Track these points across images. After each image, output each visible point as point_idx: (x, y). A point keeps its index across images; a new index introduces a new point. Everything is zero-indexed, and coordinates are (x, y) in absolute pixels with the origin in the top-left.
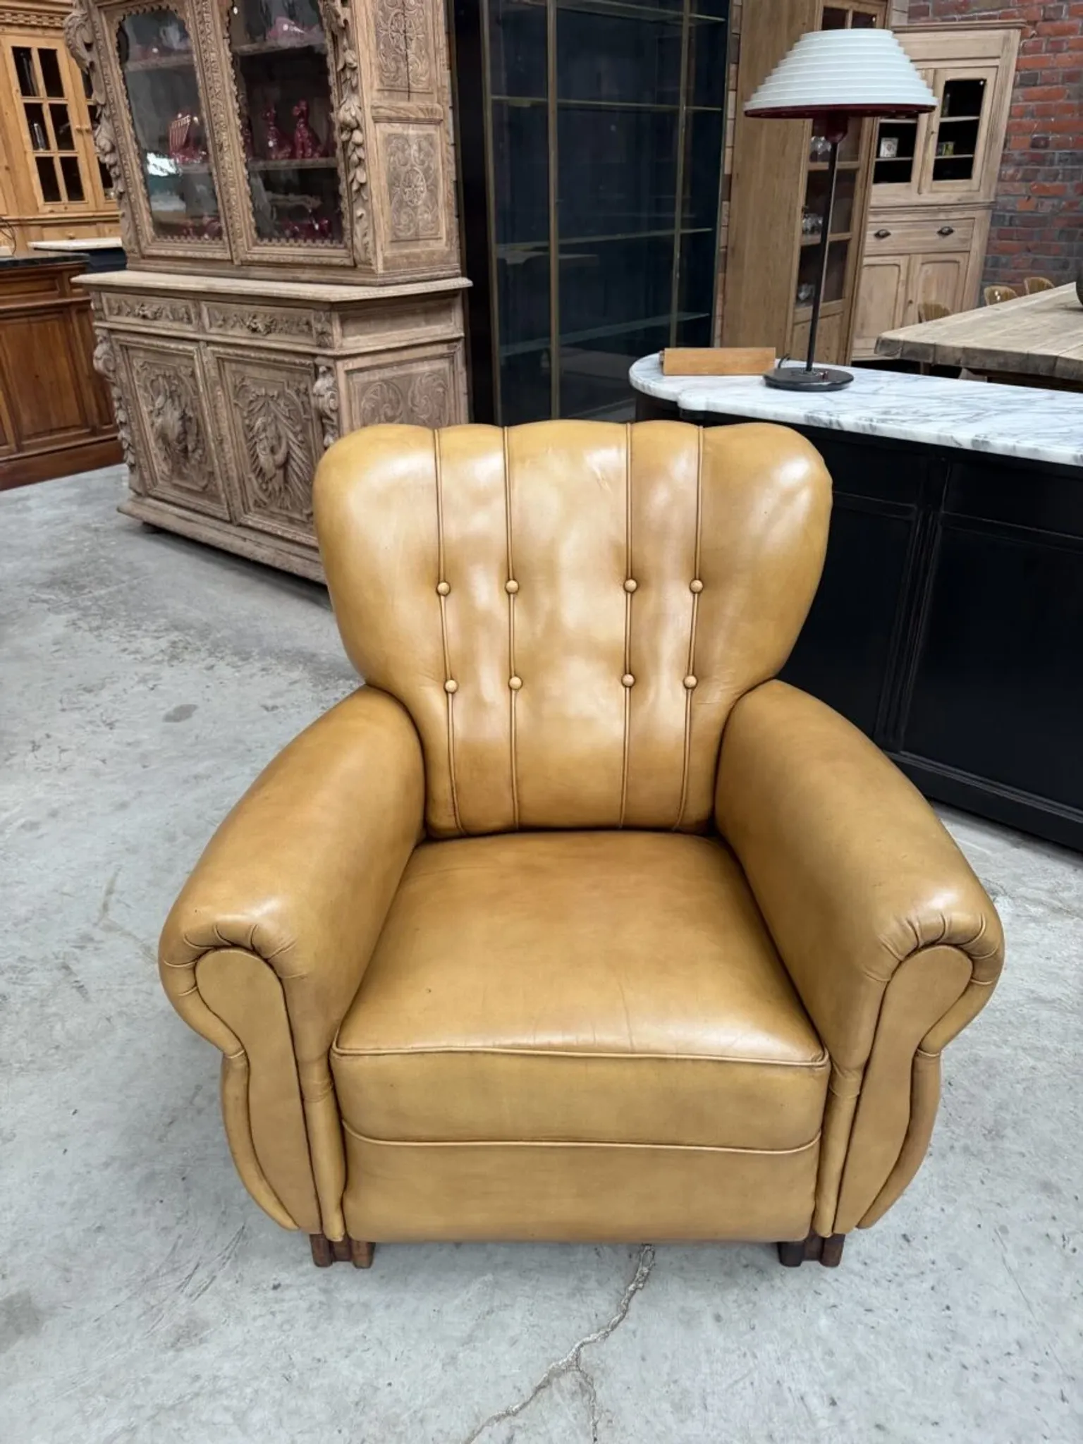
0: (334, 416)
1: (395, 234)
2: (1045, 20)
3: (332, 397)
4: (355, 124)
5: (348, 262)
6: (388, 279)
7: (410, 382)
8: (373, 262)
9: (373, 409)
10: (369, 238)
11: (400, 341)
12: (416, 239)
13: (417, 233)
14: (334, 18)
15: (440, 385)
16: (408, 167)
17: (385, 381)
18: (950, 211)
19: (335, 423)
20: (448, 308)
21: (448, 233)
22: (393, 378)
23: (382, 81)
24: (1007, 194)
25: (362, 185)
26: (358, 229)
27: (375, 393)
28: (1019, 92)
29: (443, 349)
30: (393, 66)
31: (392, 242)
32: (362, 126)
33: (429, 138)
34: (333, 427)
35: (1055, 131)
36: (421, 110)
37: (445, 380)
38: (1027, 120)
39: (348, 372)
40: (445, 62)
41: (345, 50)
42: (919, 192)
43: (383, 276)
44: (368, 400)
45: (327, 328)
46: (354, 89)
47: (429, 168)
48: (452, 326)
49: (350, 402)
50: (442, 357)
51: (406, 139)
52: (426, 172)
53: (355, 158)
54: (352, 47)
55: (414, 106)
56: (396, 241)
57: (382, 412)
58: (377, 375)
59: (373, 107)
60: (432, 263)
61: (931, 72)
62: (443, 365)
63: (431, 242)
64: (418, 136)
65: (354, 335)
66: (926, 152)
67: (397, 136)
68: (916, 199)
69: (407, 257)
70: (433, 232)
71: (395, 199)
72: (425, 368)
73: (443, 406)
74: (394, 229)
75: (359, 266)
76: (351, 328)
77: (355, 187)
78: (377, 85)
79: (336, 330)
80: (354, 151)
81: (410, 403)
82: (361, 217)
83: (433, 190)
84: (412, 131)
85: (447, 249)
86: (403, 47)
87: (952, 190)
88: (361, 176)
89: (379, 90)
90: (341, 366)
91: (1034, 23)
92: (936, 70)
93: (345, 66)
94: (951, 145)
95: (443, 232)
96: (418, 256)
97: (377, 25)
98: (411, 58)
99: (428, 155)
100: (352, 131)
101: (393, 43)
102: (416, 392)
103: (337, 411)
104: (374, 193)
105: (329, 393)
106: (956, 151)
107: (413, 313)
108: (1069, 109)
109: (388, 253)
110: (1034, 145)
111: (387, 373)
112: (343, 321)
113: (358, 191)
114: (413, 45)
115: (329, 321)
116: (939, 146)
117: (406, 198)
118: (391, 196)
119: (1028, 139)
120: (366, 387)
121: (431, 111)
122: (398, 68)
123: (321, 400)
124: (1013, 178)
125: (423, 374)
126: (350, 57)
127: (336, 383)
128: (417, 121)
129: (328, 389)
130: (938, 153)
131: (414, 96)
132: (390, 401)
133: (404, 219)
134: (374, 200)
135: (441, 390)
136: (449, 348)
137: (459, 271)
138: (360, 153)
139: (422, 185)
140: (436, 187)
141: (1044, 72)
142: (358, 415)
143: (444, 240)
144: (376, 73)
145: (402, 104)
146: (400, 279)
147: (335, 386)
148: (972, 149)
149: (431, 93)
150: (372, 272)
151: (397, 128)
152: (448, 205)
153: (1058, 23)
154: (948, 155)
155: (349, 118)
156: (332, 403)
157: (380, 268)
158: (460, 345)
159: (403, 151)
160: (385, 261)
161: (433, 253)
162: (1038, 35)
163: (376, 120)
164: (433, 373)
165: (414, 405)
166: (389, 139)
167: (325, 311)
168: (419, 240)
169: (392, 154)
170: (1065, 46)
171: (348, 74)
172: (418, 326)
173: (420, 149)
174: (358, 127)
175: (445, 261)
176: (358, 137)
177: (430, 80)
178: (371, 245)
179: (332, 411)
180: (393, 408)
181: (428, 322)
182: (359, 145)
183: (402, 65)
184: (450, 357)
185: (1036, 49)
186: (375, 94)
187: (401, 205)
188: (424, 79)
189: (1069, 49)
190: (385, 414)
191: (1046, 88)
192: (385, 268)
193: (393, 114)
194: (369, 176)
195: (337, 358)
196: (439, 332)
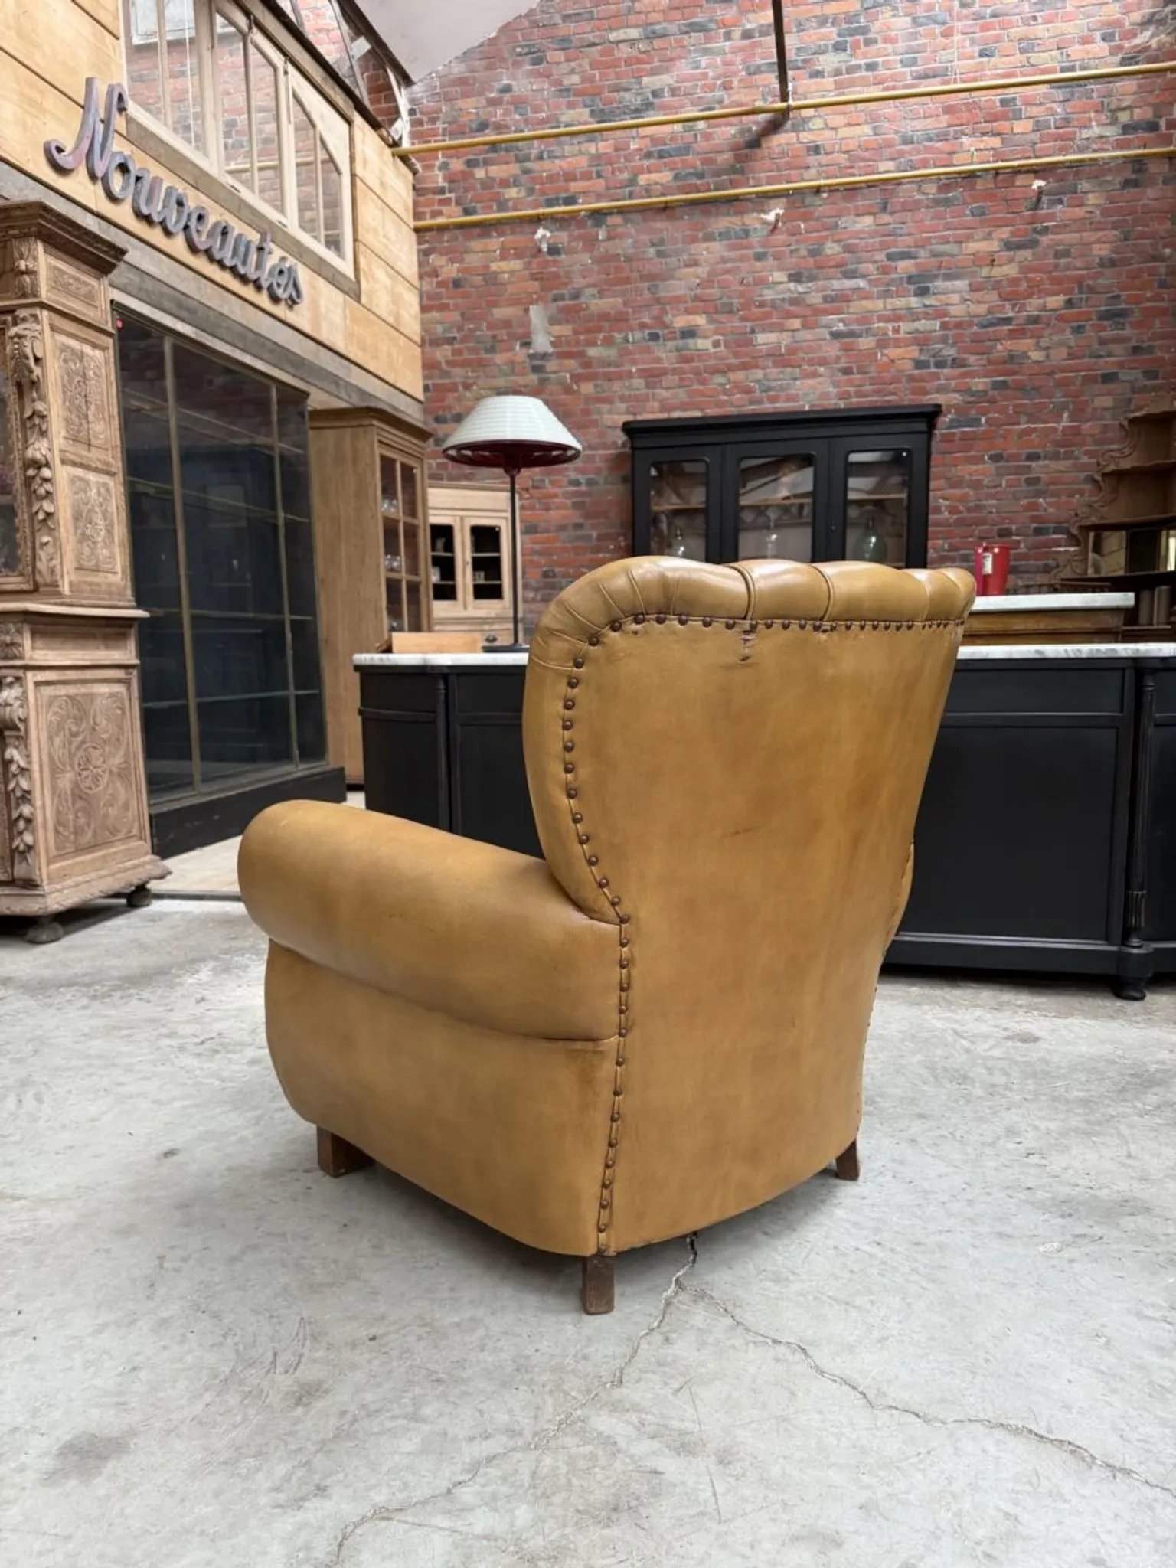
0: (21, 726)
1: (78, 562)
2: (534, 487)
3: (22, 706)
4: (44, 462)
5: (25, 587)
6: (75, 601)
7: (92, 701)
8: (60, 583)
9: (59, 724)
10: (56, 562)
11: (83, 660)
12: (96, 570)
13: (97, 565)
14: (27, 373)
15: (118, 707)
16: (89, 507)
17: (69, 697)
18: (493, 623)
19: (22, 733)
20: (124, 636)
21: (123, 571)
22: (77, 695)
23: (68, 431)
24: (531, 612)
25: (49, 515)
26: (42, 554)
27: (60, 707)
28: (527, 537)
29: (120, 674)
30: (77, 421)
31: (77, 569)
32: (51, 464)
33: (105, 485)
34: (18, 738)
35: (561, 565)
36: (100, 461)
37: (123, 704)
38: (536, 558)
39: (37, 684)
40: (117, 427)
41: (33, 401)
42: (465, 608)
43: (70, 597)
44: (55, 713)
45: (17, 639)
46: (43, 434)
47: (106, 510)
48: (127, 653)
49: (37, 713)
50: (119, 681)
51: (87, 482)
52: (105, 513)
53: (42, 491)
54: (42, 398)
55: (94, 456)
56: (80, 568)
57: (67, 727)
58: (62, 690)
59: (61, 451)
60: (110, 593)
61: (458, 519)
62: (119, 688)
63: (109, 575)
64: (98, 483)
65: (41, 649)
66: (465, 578)
67: (81, 479)
68: (463, 614)
69: (90, 584)
70: (109, 566)
71: (79, 531)
72: (104, 689)
73: (121, 728)
74: (79, 556)
75: (41, 589)
76: (39, 643)
77: (41, 516)
78: (63, 433)
79: (27, 642)
80: (41, 485)
81: (92, 722)
82: (46, 544)
83: (110, 532)
84: (92, 477)
85: (123, 583)
86: (84, 407)
87: (489, 608)
88: (48, 506)
89: (66, 438)
90: (31, 677)
91: (527, 490)
92: (462, 518)
93: (34, 413)
94: (482, 574)
95: (119, 568)
96: (98, 585)
97: (64, 386)
98: (91, 418)
99: (105, 499)
100: (39, 468)
101: (77, 402)
102: (98, 712)
103: (24, 721)
104: (62, 522)
105: (18, 703)
106: (486, 578)
107: (93, 636)
108: (564, 549)
109: (74, 577)
110: (545, 575)
111: (71, 690)
112: (33, 634)
113: (44, 521)
114: (93, 407)
115: (20, 632)
116: (474, 575)
117: (88, 532)
118: (76, 528)
119: (539, 571)
120: (53, 699)
121: (107, 464)
122: (81, 424)
123: (8, 709)
124: (534, 600)
125: (102, 695)
126: (40, 406)
127: (25, 692)
128: (96, 470)
129: (17, 698)
130: (474, 580)
131: (93, 449)
132: (75, 718)
133: (87, 551)
134: (62, 529)
135: (119, 712)
136: (127, 674)
137: (134, 604)
138: (48, 486)
139: (101, 523)
140: (113, 527)
141: (542, 524)
142: (45, 727)
143: (119, 576)
144: (63, 424)
145: (84, 453)
146: (85, 602)
147: (23, 699)
148: (499, 576)
149: (107, 449)
150: (59, 594)
151: (79, 472)
152: (121, 544)
153: (544, 491)
154: (482, 581)
155: (38, 456)
156: (21, 713)
157: (66, 589)
158: (135, 672)
159: (85, 492)
160: (71, 584)
161: (110, 585)
162: (531, 497)
163: (63, 462)
164: (112, 695)
165: (95, 723)
166: (73, 480)
167: (14, 623)
168: (98, 571)
169: (76, 493)
170: (553, 506)
171: (37, 421)
172: (98, 649)
173: (99, 494)
174: (47, 465)
175: (121, 594)
176: (46, 473)
177: (106, 438)
178: (58, 568)
179: (20, 720)
180: (76, 724)
181: (107, 648)
182: (46, 480)
183: (84, 421)
184: (126, 682)
185: (532, 508)
186: (62, 441)
187: (83, 538)
188: (102, 436)
189: (557, 508)
190: (70, 729)
191: (546, 535)
192: (71, 591)
193: (77, 460)
194: (57, 508)
195: (27, 668)
196: (116, 657)
